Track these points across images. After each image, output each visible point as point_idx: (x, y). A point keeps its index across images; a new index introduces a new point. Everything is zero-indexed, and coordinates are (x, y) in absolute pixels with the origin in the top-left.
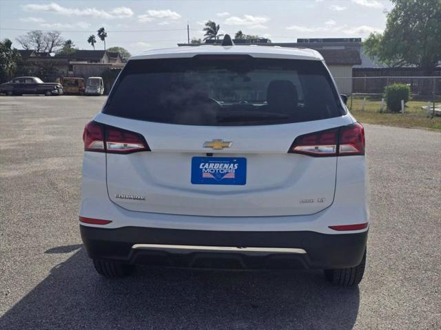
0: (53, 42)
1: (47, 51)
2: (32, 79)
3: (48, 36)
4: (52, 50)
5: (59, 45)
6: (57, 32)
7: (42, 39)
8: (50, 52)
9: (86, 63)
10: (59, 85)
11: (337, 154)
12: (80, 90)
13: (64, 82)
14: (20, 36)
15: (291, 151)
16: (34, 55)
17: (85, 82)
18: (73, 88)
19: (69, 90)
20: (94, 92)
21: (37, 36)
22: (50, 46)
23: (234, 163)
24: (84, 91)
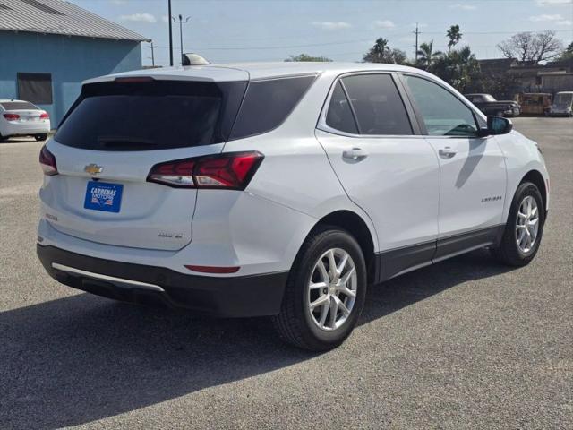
0: (544, 46)
1: (536, 58)
2: (481, 96)
3: (538, 39)
4: (543, 57)
5: (552, 50)
6: (550, 32)
7: (530, 43)
8: (540, 59)
9: (564, 72)
10: (515, 103)
11: (196, 186)
12: (544, 110)
13: (524, 100)
14: (503, 42)
15: (149, 179)
16: (516, 65)
17: (553, 98)
18: (536, 108)
19: (529, 110)
20: (562, 112)
21: (524, 38)
22: (540, 51)
23: (114, 190)
24: (548, 110)
